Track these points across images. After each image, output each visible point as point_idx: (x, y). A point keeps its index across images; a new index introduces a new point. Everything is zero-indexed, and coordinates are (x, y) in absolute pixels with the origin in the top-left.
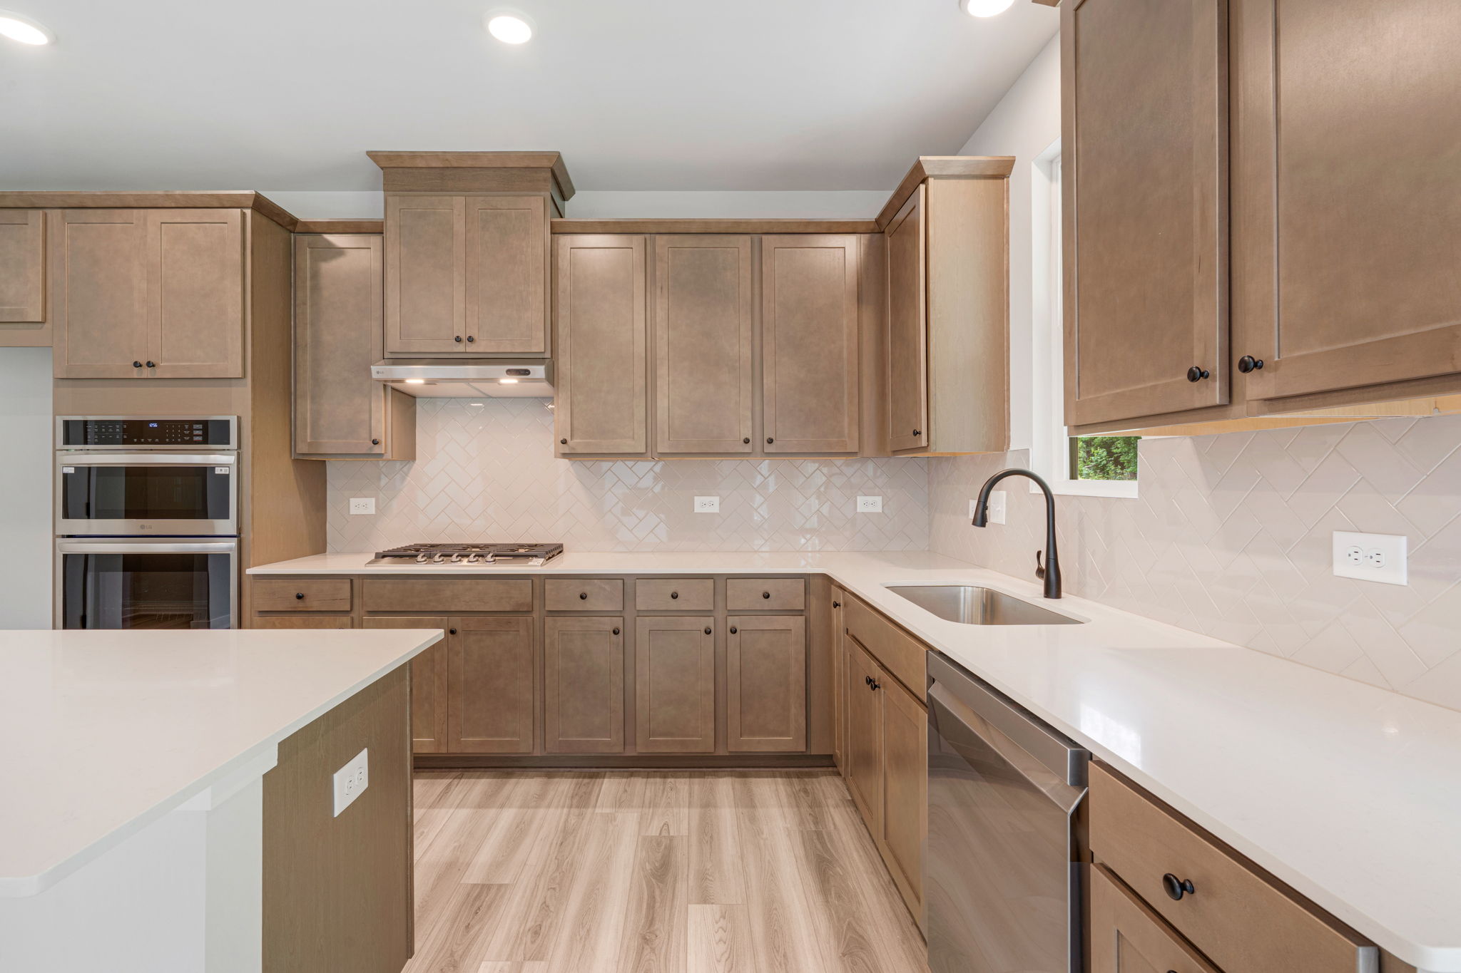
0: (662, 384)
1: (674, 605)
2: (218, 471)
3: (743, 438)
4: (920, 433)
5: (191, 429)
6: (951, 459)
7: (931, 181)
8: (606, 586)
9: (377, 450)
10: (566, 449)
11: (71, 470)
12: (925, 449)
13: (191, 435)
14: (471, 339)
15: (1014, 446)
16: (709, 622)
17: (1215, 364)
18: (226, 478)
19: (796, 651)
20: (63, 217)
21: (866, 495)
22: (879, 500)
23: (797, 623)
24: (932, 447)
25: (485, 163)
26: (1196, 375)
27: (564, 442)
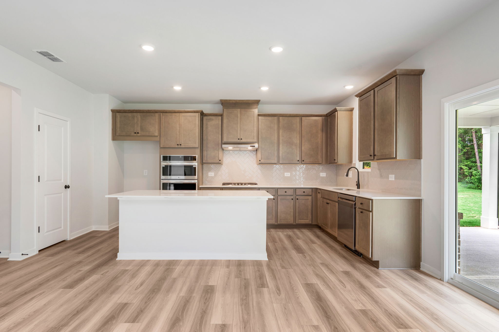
0: (281, 148)
1: (285, 194)
2: (194, 166)
3: (297, 160)
4: (335, 160)
5: (188, 158)
6: (341, 165)
7: (338, 111)
8: (272, 190)
9: (220, 162)
10: (260, 162)
11: (164, 166)
12: (336, 163)
13: (188, 159)
14: (241, 139)
15: (353, 162)
16: (292, 197)
17: (372, 155)
18: (195, 168)
19: (309, 203)
20: (163, 115)
21: (322, 173)
22: (325, 174)
23: (310, 198)
24: (338, 163)
25: (245, 102)
26: (371, 156)
27: (260, 161)
